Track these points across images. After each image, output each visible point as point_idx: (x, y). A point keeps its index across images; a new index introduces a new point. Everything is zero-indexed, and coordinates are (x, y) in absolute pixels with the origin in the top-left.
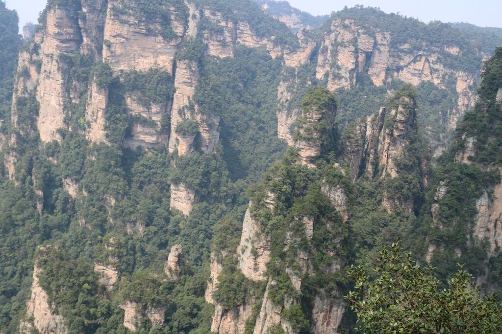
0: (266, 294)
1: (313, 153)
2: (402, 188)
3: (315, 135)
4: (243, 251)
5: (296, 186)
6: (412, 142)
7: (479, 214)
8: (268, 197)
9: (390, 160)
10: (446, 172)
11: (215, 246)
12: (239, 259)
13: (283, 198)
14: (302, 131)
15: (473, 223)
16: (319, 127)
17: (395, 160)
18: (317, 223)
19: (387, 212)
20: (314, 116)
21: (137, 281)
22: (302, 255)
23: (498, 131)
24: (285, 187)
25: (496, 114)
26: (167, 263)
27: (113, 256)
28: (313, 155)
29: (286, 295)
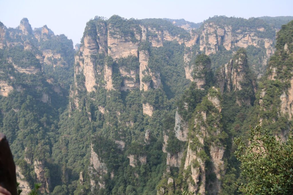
0: (189, 147)
1: (202, 83)
2: (245, 94)
3: (203, 75)
4: (177, 129)
5: (197, 99)
6: (247, 73)
7: (282, 102)
8: (185, 105)
9: (237, 83)
10: (265, 84)
11: (164, 128)
12: (175, 132)
13: (191, 104)
14: (196, 74)
15: (280, 107)
16: (204, 72)
17: (240, 82)
19: (239, 106)
20: (201, 67)
21: (133, 146)
22: (203, 128)
23: (287, 63)
24: (192, 99)
25: (285, 55)
26: (145, 137)
27: (122, 136)
28: (202, 84)
29: (197, 146)
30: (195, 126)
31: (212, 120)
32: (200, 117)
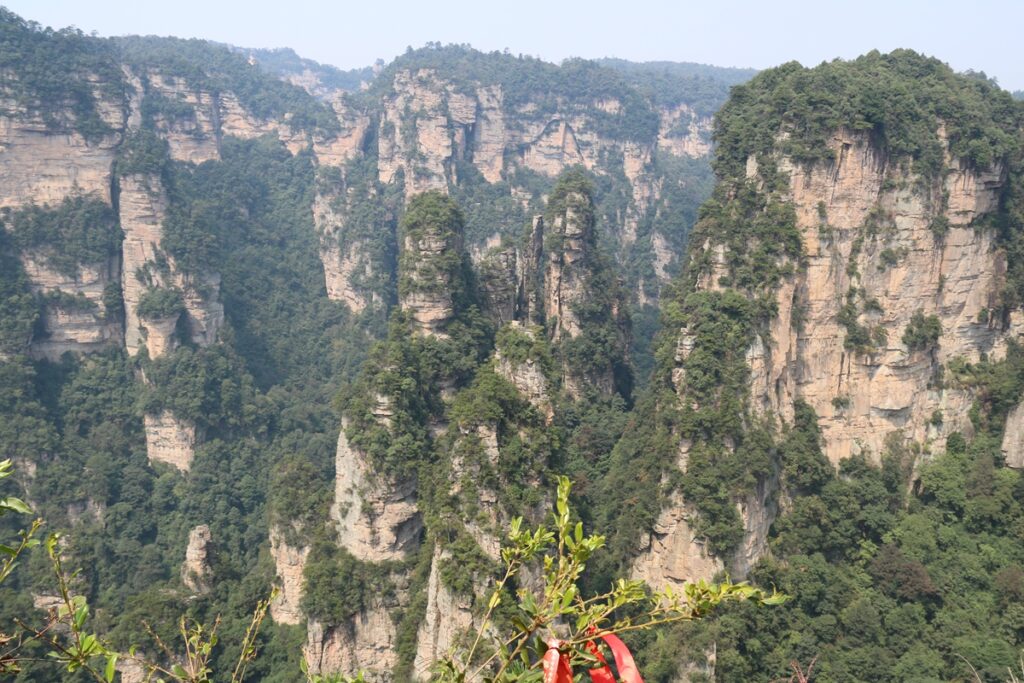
0: (433, 579)
1: (440, 312)
2: (593, 353)
3: (440, 279)
4: (345, 513)
5: (422, 377)
6: (597, 270)
7: (754, 375)
8: (377, 404)
9: (565, 308)
10: (688, 310)
11: (276, 515)
12: (338, 528)
13: (406, 401)
14: (415, 276)
15: (745, 391)
16: (445, 265)
17: (573, 305)
18: (503, 434)
19: (573, 399)
20: (433, 245)
21: (139, 610)
22: (487, 496)
23: (762, 229)
24: (407, 380)
25: (752, 199)
26: (185, 566)
27: (72, 571)
28: (441, 316)
29: (476, 573)
30: (455, 490)
31: (521, 460)
32: (474, 451)
